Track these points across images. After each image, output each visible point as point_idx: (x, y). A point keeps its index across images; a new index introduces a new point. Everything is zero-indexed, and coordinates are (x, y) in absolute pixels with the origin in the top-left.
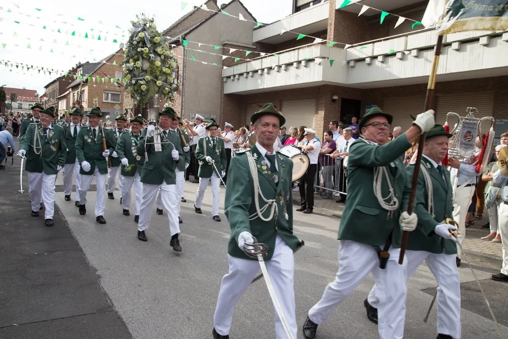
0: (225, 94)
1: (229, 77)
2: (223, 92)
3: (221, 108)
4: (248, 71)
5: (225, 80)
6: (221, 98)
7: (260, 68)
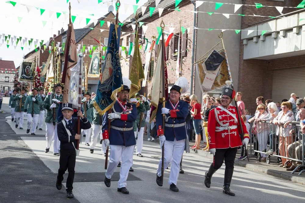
0: (244, 60)
1: (251, 39)
2: (243, 57)
3: (239, 77)
4: (278, 30)
5: (245, 42)
6: (240, 65)
7: (296, 25)
